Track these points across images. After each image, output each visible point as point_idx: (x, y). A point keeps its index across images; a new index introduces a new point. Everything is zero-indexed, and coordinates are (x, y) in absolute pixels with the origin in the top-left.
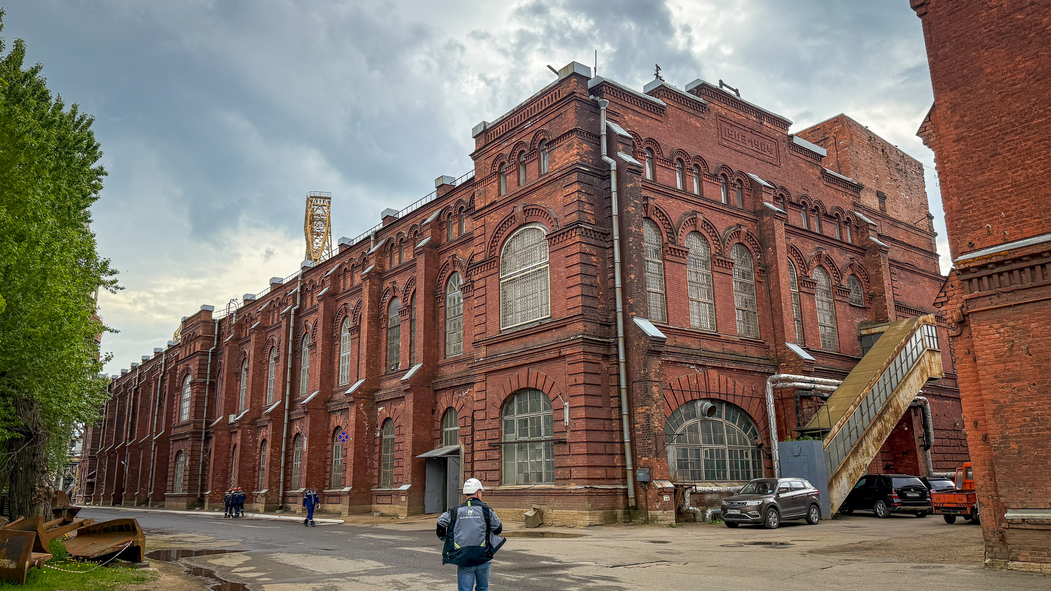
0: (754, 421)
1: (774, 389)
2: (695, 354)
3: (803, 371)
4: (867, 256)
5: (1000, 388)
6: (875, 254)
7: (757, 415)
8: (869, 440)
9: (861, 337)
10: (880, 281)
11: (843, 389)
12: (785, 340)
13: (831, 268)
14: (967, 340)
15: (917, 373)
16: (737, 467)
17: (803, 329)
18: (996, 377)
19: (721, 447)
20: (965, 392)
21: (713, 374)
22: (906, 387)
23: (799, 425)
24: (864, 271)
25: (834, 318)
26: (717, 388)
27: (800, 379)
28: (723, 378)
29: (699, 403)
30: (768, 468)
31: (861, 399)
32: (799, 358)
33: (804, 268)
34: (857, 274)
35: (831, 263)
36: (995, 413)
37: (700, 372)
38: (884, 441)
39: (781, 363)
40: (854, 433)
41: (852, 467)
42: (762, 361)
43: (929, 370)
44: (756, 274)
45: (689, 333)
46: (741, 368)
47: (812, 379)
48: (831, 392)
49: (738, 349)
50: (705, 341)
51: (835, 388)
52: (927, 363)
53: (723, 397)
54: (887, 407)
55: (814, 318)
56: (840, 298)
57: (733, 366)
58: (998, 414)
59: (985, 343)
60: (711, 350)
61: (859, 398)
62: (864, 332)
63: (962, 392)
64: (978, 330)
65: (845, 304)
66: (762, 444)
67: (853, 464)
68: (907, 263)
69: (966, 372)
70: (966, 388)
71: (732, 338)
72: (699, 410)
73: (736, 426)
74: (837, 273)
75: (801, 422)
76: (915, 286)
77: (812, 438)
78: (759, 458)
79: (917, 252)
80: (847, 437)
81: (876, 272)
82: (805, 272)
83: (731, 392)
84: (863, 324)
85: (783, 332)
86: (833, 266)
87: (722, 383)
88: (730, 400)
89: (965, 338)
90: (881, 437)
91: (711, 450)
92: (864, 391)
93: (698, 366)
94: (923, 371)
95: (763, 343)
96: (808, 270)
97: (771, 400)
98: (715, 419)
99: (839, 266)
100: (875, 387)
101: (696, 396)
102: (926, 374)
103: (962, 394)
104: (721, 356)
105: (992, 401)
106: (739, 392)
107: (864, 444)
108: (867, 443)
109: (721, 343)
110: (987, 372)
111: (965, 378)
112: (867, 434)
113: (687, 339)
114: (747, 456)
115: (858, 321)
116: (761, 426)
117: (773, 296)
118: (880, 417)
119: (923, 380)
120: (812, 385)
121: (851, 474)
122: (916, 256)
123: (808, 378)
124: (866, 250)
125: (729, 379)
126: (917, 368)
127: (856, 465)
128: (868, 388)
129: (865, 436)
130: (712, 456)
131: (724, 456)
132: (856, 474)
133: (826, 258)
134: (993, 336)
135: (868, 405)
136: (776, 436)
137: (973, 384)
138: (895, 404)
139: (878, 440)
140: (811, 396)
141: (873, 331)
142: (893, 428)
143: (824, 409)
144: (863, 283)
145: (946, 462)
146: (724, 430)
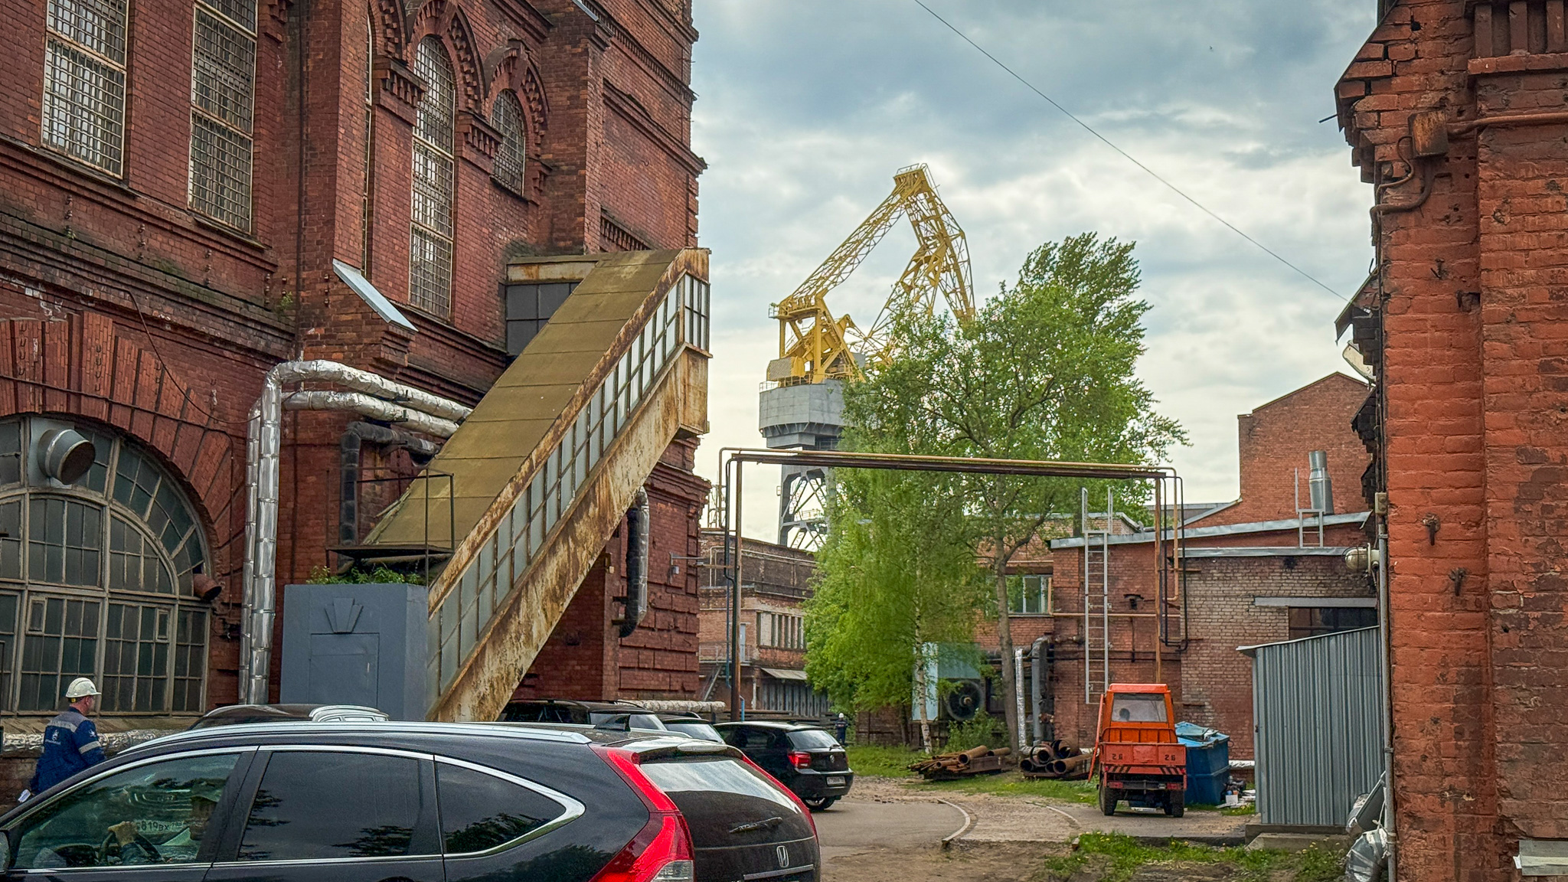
0: (203, 512)
1: (285, 408)
2: (49, 244)
3: (378, 360)
4: (551, 47)
5: (1553, 407)
6: (575, 45)
7: (214, 491)
8: (537, 594)
9: (507, 286)
10: (576, 128)
11: (475, 433)
12: (330, 253)
13: (462, 53)
14: (1442, 226)
15: (656, 413)
16: (127, 668)
17: (370, 228)
18: (1545, 368)
19: (87, 591)
20: (1407, 414)
21: (100, 329)
22: (632, 448)
23: (348, 533)
24: (537, 90)
25: (450, 213)
26: (106, 382)
27: (371, 385)
28: (128, 347)
29: (37, 430)
30: (222, 672)
31: (531, 469)
32: (373, 317)
33: (397, 31)
34: (521, 95)
35: (464, 38)
36: (1526, 495)
37: (53, 313)
38: (568, 601)
39: (309, 326)
40: (504, 570)
41: (487, 676)
42: (254, 312)
43: (681, 408)
44: (266, 10)
45: (34, 163)
46: (188, 324)
47: (402, 389)
48: (441, 439)
49: (185, 256)
50: (84, 206)
51: (452, 427)
52: (680, 387)
53: (120, 418)
54: (585, 502)
55: (402, 202)
56: (472, 156)
57: (167, 312)
58: (1532, 501)
59: (1524, 241)
60: (98, 242)
61: (527, 463)
62: (517, 274)
63: (1396, 415)
64: (1502, 192)
65: (482, 176)
66: (216, 591)
67: (491, 668)
68: (629, 97)
69: (1424, 343)
70: (1413, 401)
71: (171, 214)
72: (32, 453)
73: (143, 524)
74: (474, 76)
75: (355, 526)
76: (638, 168)
77: (400, 578)
78: (199, 636)
79: (651, 73)
80: (487, 582)
81: (569, 98)
82: (398, 46)
83: (146, 402)
84: (516, 248)
85: (330, 223)
86: (468, 51)
87: (122, 366)
88: (142, 428)
89: (1434, 221)
90: (562, 588)
91: (55, 601)
92: (542, 446)
93: (55, 291)
94: (669, 408)
95: (260, 250)
96: (408, 41)
97: (272, 445)
98: (80, 491)
99: (483, 52)
100: (567, 439)
101: (30, 402)
102: (674, 417)
103: (1396, 422)
104: (134, 271)
105: (1521, 451)
106: (172, 404)
107: (523, 604)
108: (529, 606)
109: (135, 226)
110: (1516, 348)
111: (1413, 364)
112: (533, 578)
113: (23, 183)
114: (163, 630)
115: (504, 237)
116: (222, 528)
117: (311, 99)
118: (567, 529)
119: (666, 434)
120: (398, 411)
121: (484, 698)
122: (647, 81)
123: (390, 386)
124: (548, 26)
125: (146, 355)
126: (658, 399)
127: (499, 669)
128: (550, 435)
129: (527, 584)
130: (53, 624)
131: (92, 624)
132: (493, 698)
133: (456, 18)
134: (1553, 220)
135: (545, 488)
136: (272, 566)
137: (1441, 388)
138: (603, 493)
139: (555, 597)
140: (389, 443)
141: (545, 273)
142: (592, 563)
143: (417, 490)
144: (530, 125)
145: (641, 673)
146: (103, 533)
